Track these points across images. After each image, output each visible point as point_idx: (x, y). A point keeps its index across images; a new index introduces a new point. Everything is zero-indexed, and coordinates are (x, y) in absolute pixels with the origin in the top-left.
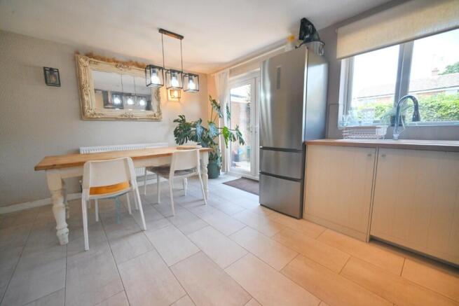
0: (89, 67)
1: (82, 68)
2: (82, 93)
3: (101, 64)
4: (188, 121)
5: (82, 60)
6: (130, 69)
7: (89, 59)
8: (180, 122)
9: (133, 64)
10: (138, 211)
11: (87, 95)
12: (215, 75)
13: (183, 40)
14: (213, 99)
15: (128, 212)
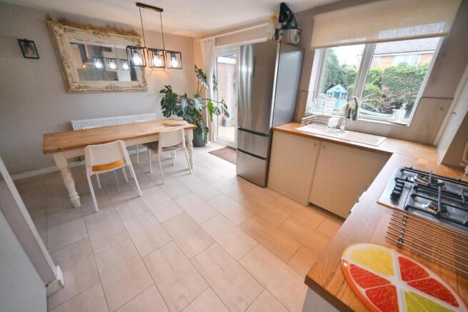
0: (65, 35)
1: (58, 38)
2: (62, 64)
3: (77, 32)
4: (174, 91)
5: (56, 28)
6: (109, 36)
7: (64, 27)
8: (166, 92)
9: (112, 30)
10: (133, 179)
11: (68, 67)
12: (201, 40)
13: (162, 13)
14: (199, 68)
15: (125, 180)
